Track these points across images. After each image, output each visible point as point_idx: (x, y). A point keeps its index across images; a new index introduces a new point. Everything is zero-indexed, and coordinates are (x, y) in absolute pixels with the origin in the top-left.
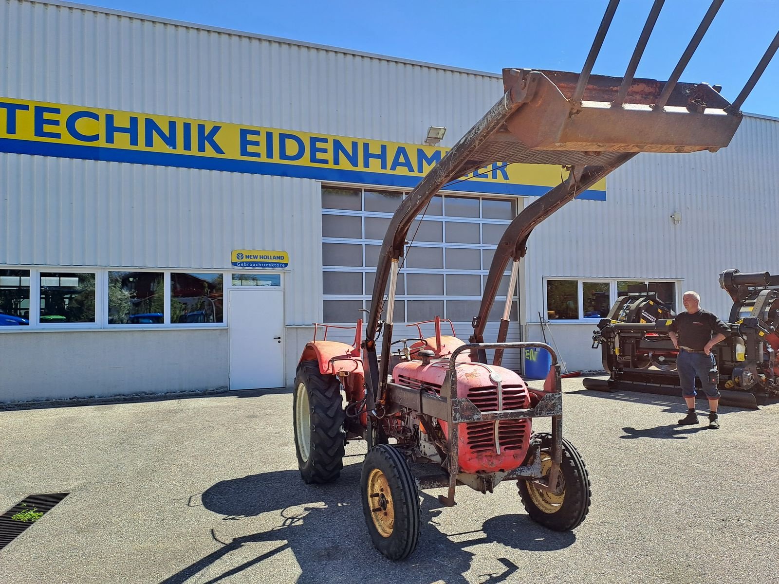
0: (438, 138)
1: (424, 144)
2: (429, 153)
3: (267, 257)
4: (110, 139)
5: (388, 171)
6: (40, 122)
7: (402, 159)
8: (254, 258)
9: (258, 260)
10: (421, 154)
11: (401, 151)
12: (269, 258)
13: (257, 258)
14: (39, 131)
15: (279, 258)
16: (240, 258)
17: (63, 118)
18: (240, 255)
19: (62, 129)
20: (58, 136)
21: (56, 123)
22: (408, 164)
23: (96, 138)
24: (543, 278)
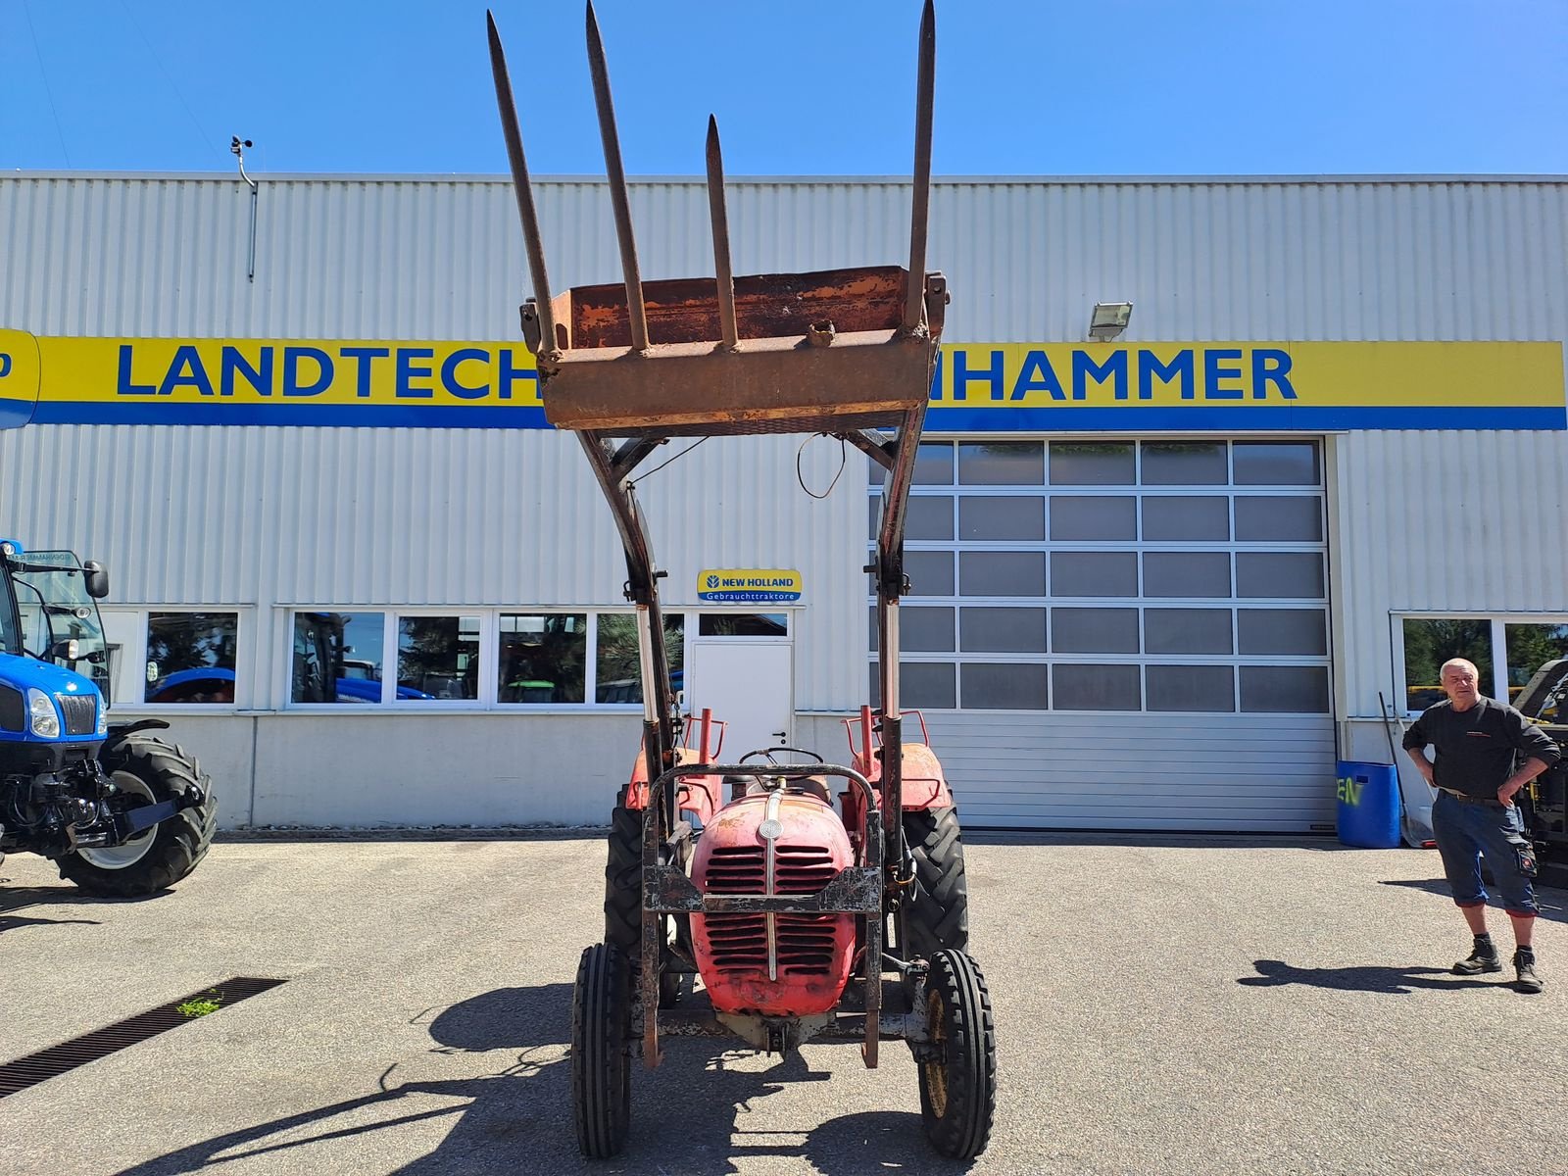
0: (1116, 325)
1: (1088, 339)
2: (1100, 356)
3: (762, 582)
4: (505, 392)
5: (1006, 402)
6: (404, 372)
7: (1037, 376)
8: (738, 585)
9: (746, 587)
10: (1081, 361)
11: (1036, 358)
12: (766, 583)
13: (743, 585)
14: (403, 390)
15: (782, 582)
16: (713, 585)
17: (436, 364)
18: (713, 580)
19: (435, 382)
20: (428, 393)
21: (427, 372)
22: (1052, 385)
23: (484, 391)
24: (1390, 615)
